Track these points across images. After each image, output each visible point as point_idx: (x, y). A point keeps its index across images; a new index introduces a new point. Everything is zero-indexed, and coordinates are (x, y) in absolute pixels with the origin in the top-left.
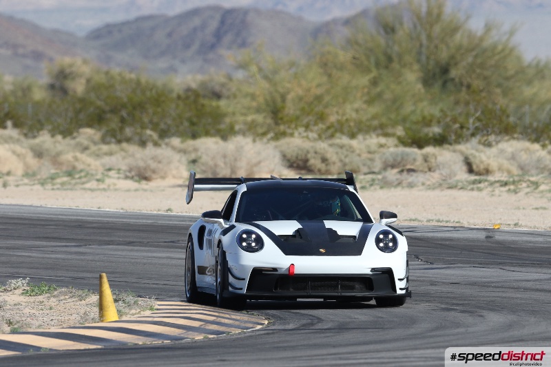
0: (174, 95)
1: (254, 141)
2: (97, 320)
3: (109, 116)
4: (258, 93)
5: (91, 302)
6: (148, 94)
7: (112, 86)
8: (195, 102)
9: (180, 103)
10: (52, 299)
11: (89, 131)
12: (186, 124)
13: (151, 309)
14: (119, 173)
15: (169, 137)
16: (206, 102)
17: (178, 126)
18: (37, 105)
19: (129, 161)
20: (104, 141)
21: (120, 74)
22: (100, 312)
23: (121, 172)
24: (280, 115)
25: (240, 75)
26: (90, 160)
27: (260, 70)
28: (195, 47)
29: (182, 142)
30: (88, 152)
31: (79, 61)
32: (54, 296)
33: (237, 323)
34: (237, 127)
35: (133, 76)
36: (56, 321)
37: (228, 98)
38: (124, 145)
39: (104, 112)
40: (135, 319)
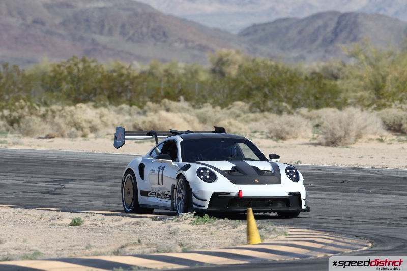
0: (303, 77)
1: (362, 110)
2: (245, 243)
3: (254, 92)
4: (365, 75)
5: (241, 230)
6: (284, 75)
7: (258, 70)
8: (319, 82)
9: (307, 82)
10: (213, 227)
11: (240, 103)
12: (312, 98)
13: (286, 234)
14: (262, 134)
15: (300, 108)
16: (327, 82)
17: (305, 100)
18: (202, 84)
19: (270, 125)
20: (251, 110)
21: (263, 62)
22: (247, 237)
23: (264, 133)
24: (381, 92)
25: (352, 62)
26: (241, 125)
27: (367, 58)
28: (319, 41)
29: (309, 111)
30: (239, 119)
31: (233, 52)
32: (214, 225)
33: (349, 245)
34: (349, 101)
35: (273, 63)
36: (215, 243)
37: (343, 79)
38: (266, 113)
39: (251, 89)
40: (273, 242)
